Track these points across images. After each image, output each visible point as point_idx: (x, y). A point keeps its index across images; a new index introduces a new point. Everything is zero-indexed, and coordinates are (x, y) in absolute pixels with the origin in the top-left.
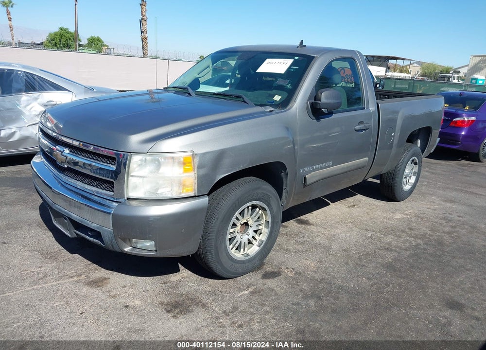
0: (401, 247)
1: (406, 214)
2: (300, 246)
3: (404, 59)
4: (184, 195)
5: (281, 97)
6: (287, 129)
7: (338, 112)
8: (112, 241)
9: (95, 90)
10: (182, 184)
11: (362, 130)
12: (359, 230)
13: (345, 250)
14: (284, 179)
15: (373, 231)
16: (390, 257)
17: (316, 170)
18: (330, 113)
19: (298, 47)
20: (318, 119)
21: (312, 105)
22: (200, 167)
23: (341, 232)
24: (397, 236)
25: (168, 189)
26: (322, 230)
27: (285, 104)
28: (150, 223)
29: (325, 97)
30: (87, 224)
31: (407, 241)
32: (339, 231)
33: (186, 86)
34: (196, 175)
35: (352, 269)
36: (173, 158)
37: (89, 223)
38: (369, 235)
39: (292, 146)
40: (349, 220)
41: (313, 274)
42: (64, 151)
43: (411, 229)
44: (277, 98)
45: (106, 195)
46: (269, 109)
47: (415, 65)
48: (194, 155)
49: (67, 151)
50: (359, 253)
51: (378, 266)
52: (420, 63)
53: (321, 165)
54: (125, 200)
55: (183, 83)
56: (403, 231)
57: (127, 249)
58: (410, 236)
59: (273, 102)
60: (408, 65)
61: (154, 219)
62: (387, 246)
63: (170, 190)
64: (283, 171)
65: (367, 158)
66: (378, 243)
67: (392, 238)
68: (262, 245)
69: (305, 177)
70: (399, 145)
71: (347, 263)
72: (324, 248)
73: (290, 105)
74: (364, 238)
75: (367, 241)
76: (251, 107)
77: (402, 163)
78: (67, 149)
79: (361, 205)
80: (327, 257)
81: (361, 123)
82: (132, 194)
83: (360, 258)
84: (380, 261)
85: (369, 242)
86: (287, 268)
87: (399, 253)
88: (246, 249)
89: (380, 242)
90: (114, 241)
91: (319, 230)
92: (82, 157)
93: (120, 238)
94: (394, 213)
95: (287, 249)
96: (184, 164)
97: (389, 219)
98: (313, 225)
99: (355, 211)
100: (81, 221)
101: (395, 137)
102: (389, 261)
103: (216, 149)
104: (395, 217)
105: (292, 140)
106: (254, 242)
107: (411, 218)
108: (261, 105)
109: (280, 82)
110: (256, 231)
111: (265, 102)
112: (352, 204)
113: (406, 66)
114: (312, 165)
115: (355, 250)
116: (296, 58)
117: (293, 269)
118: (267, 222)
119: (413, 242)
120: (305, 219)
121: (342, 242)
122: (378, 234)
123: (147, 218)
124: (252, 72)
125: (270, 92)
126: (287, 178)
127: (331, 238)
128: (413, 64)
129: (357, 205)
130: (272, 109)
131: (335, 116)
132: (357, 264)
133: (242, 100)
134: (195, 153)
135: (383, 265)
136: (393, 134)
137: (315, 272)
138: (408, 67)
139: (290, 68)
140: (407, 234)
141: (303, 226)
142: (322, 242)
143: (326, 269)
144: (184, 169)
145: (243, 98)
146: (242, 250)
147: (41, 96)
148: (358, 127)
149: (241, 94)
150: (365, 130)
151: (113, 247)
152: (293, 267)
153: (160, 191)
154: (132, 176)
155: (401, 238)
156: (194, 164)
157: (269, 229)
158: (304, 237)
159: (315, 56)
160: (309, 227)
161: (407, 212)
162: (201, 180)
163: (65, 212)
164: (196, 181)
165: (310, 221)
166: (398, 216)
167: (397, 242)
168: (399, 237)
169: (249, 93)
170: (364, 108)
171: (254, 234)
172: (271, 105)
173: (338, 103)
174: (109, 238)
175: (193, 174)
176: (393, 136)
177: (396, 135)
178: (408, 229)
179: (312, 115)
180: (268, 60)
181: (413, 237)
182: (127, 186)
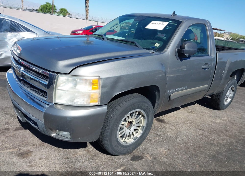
0: (221, 143)
1: (223, 120)
2: (158, 138)
3: (221, 30)
4: (91, 104)
5: (159, 44)
6: (162, 65)
7: (194, 57)
8: (43, 129)
9: (50, 34)
10: (90, 97)
11: (206, 69)
12: (195, 129)
13: (186, 143)
14: (157, 96)
15: (203, 130)
16: (214, 150)
17: (177, 91)
18: (189, 57)
19: (172, 15)
20: (181, 60)
21: (179, 51)
22: (103, 87)
23: (183, 129)
24: (218, 135)
25: (82, 99)
26: (172, 127)
27: (161, 49)
28: (67, 121)
29: (187, 47)
30: (30, 116)
31: (225, 139)
32: (182, 129)
33: (103, 34)
34: (100, 92)
35: (190, 158)
36: (86, 80)
37: (31, 116)
38: (201, 133)
39: (164, 75)
40: (189, 122)
41: (164, 159)
42: (20, 68)
43: (226, 131)
44: (157, 45)
45: (43, 99)
46: (151, 51)
47: (227, 33)
48: (100, 79)
49: (22, 69)
50: (194, 145)
51: (207, 156)
52: (229, 33)
53: (180, 88)
54: (53, 104)
55: (101, 33)
56: (222, 132)
57: (53, 135)
58: (226, 136)
59: (154, 47)
60: (223, 33)
61: (70, 119)
62: (212, 142)
63: (83, 100)
64: (157, 91)
65: (207, 85)
66: (206, 139)
67: (215, 136)
68: (136, 140)
69: (170, 95)
70: (226, 78)
71: (186, 153)
72: (172, 140)
73: (165, 50)
74: (197, 135)
75: (199, 137)
76: (140, 49)
77: (226, 88)
78: (23, 67)
79: (196, 112)
80: (174, 147)
81: (206, 64)
82: (58, 101)
83: (194, 150)
84: (207, 152)
85: (201, 138)
86: (148, 154)
87: (220, 147)
88: (126, 139)
89: (208, 138)
90: (45, 129)
91: (170, 127)
92: (30, 74)
93: (48, 128)
94: (216, 119)
95: (149, 139)
96: (93, 84)
97: (212, 122)
98: (167, 123)
99: (193, 115)
100: (26, 114)
101: (224, 74)
102: (214, 153)
103: (115, 76)
104: (216, 122)
105: (164, 71)
106: (132, 136)
107: (227, 123)
108: (147, 49)
109: (159, 35)
110: (135, 130)
111: (149, 47)
112: (191, 111)
113: (222, 34)
114: (175, 88)
115: (192, 143)
116: (170, 21)
117: (152, 154)
118: (143, 127)
119: (229, 140)
120: (162, 119)
121: (184, 137)
122: (206, 133)
123: (65, 118)
124: (142, 29)
125: (152, 41)
126: (159, 95)
127: (177, 133)
128: (226, 33)
129: (194, 111)
130: (153, 52)
131: (191, 59)
132: (193, 154)
133: (135, 45)
134: (101, 77)
135: (209, 156)
136: (223, 72)
137: (166, 158)
138: (223, 34)
139: (166, 27)
140: (224, 134)
141: (161, 123)
142: (172, 135)
143: (173, 155)
144: (93, 87)
145: (135, 44)
146: (124, 138)
147: (18, 34)
148: (204, 67)
149: (134, 41)
150: (208, 68)
151: (44, 132)
152: (152, 153)
153: (75, 101)
154: (58, 89)
155: (221, 136)
156: (99, 84)
157: (143, 131)
158: (160, 131)
159: (182, 21)
160: (164, 124)
161: (224, 119)
162: (103, 95)
163: (18, 107)
164: (100, 96)
165: (165, 121)
166: (218, 121)
167: (218, 139)
168: (219, 135)
169: (140, 41)
170: (208, 55)
171: (133, 131)
172: (153, 49)
173: (195, 51)
174: (42, 127)
175: (98, 91)
176: (223, 73)
177: (225, 72)
178: (225, 130)
179: (178, 57)
180: (153, 22)
181: (228, 136)
182: (55, 96)
